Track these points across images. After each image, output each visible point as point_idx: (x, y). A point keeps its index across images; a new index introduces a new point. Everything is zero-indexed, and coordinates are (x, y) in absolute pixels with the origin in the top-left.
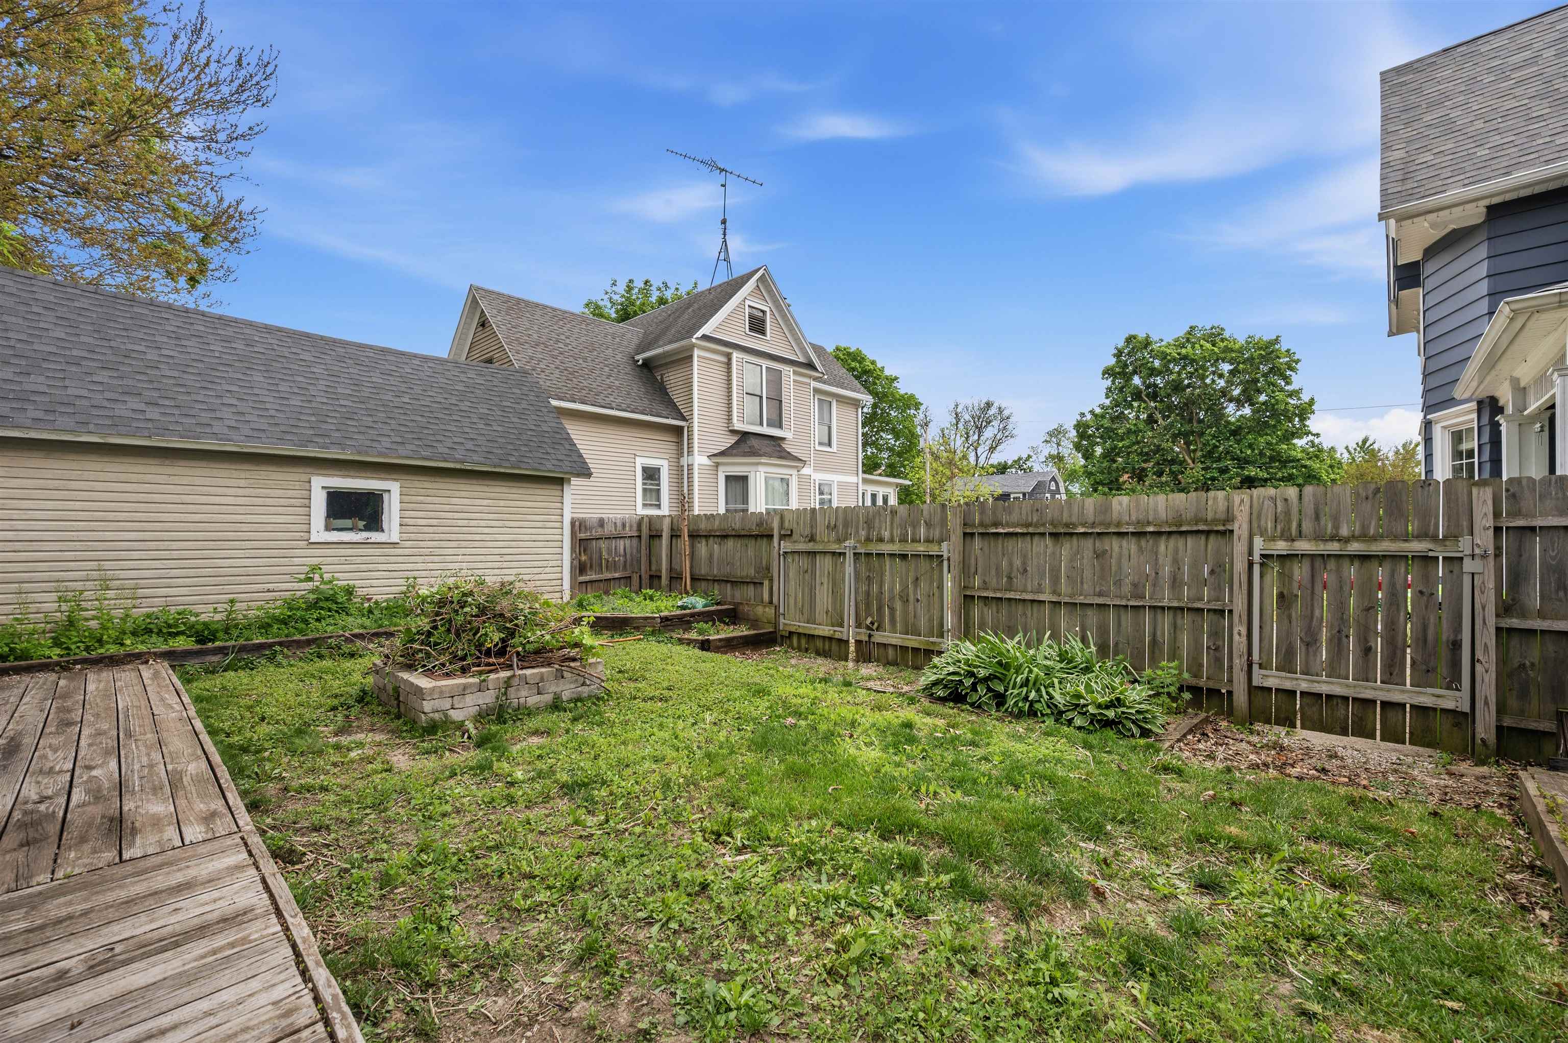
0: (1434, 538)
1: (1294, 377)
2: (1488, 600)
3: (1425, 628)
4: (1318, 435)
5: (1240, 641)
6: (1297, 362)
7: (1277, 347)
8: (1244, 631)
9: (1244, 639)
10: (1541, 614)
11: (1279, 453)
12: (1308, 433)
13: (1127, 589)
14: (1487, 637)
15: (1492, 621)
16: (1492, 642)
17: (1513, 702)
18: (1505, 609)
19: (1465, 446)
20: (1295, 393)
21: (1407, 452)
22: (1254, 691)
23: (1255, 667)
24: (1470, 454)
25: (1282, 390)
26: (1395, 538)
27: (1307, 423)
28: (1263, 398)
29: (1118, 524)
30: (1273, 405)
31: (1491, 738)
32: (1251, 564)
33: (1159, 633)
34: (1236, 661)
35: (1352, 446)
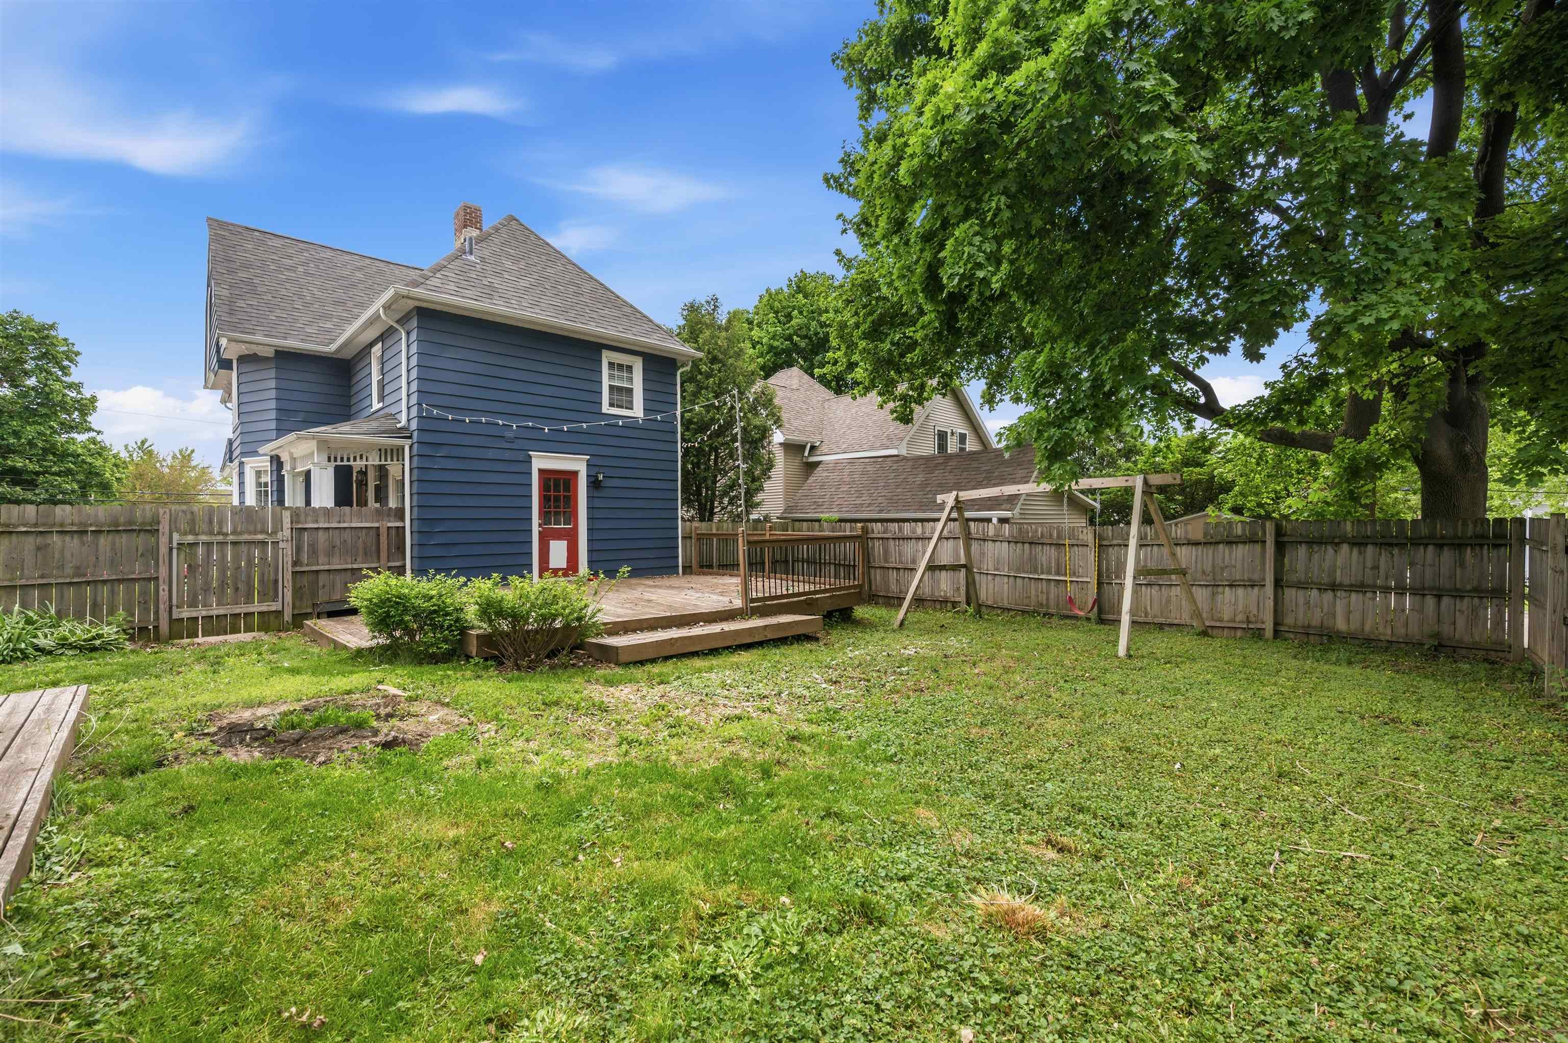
0: (267, 533)
1: (73, 369)
2: (288, 560)
3: (263, 574)
4: (99, 432)
5: (163, 595)
6: (77, 354)
7: (53, 333)
8: (166, 588)
9: (167, 592)
10: (307, 565)
11: (54, 445)
12: (90, 429)
13: (69, 570)
14: (288, 576)
15: (290, 568)
16: (290, 578)
17: (298, 604)
18: (295, 564)
19: (263, 480)
20: (77, 387)
21: (184, 457)
22: (172, 621)
23: (174, 608)
24: (266, 485)
25: (58, 380)
26: (250, 533)
27: (89, 419)
28: (32, 382)
29: (61, 525)
30: (48, 394)
31: (290, 621)
32: (171, 549)
33: (99, 599)
34: (162, 607)
35: (132, 445)
